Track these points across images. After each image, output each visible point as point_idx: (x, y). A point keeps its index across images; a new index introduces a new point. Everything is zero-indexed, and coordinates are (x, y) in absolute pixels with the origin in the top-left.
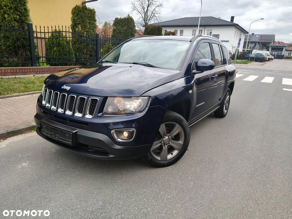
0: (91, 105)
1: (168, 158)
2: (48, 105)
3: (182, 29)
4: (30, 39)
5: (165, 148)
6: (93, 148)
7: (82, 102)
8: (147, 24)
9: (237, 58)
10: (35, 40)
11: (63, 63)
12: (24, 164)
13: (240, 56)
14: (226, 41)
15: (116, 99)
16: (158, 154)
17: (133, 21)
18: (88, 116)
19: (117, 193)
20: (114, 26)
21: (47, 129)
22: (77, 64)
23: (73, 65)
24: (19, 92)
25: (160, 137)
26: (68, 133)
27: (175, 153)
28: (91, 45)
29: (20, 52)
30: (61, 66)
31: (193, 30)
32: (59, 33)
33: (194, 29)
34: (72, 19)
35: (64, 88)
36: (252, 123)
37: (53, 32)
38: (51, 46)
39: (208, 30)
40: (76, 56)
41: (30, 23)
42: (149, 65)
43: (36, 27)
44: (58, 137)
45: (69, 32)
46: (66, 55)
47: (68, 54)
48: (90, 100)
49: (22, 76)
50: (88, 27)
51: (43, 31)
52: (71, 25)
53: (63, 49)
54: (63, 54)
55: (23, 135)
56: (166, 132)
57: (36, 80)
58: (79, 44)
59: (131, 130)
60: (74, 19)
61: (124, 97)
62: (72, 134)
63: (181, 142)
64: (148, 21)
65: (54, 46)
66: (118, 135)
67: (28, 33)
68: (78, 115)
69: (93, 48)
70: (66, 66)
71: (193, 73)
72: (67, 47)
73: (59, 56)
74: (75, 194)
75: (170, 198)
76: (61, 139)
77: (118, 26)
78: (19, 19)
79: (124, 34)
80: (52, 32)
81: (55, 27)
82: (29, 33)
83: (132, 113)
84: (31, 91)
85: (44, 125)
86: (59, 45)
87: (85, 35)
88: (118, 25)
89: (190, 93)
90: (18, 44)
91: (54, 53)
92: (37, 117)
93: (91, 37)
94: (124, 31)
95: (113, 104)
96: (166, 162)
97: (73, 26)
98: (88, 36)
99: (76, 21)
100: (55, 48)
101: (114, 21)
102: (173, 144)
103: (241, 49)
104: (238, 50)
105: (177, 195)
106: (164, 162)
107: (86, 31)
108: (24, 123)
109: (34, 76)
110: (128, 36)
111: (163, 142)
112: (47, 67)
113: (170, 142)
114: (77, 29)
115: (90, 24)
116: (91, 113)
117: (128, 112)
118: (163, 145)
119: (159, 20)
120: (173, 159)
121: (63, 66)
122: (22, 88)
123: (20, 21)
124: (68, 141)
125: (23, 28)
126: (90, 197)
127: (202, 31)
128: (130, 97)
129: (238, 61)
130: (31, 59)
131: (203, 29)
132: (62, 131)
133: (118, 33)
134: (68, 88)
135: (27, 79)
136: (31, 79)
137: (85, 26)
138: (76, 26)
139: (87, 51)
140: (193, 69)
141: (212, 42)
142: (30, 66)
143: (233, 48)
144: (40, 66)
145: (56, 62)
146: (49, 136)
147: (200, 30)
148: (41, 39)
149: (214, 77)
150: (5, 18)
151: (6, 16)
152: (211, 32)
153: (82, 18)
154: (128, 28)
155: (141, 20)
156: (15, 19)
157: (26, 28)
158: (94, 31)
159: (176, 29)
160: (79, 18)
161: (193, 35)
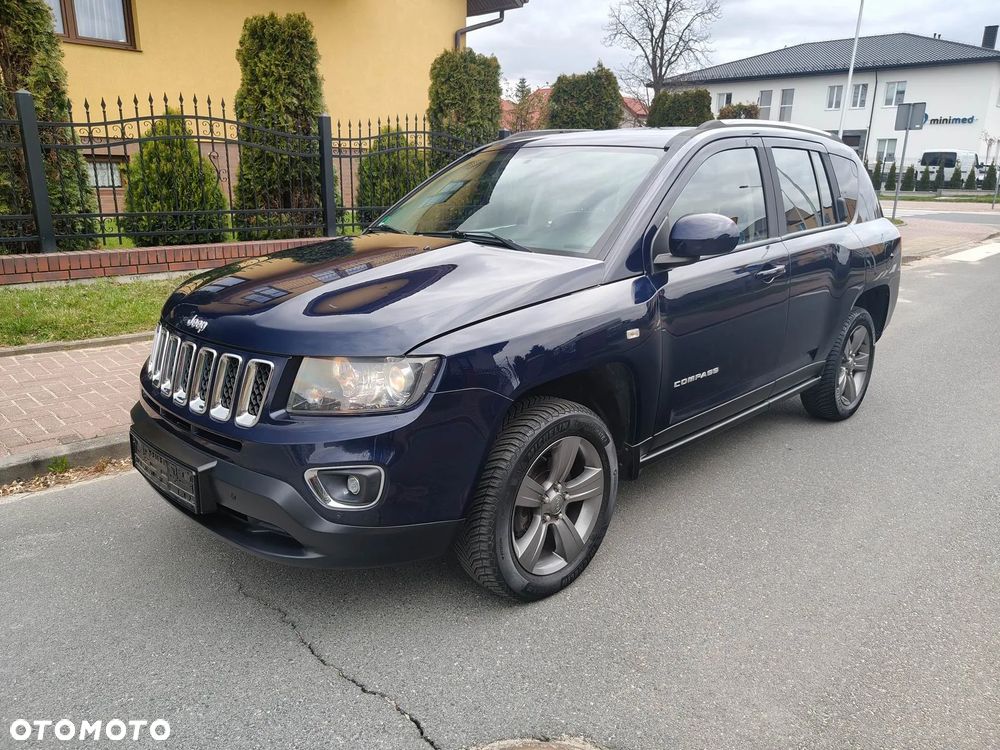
3: (787, 85)
4: (322, 159)
8: (661, 76)
10: (336, 163)
14: (965, 119)
20: (554, 101)
31: (832, 88)
32: (397, 138)
33: (835, 81)
34: (430, 92)
35: (193, 325)
37: (383, 136)
38: (375, 174)
39: (889, 83)
41: (324, 115)
43: (339, 125)
44: (167, 481)
45: (424, 132)
48: (252, 365)
50: (478, 114)
51: (355, 135)
59: (367, 473)
60: (437, 92)
62: (196, 477)
64: (664, 69)
65: (384, 176)
66: (330, 487)
67: (318, 145)
68: (220, 412)
71: (657, 265)
77: (565, 100)
78: (298, 106)
80: (379, 137)
81: (389, 121)
82: (321, 143)
86: (395, 171)
88: (566, 98)
90: (293, 176)
91: (382, 195)
97: (434, 111)
98: (474, 138)
99: (442, 99)
101: (554, 85)
107: (470, 126)
114: (445, 121)
115: (483, 102)
116: (253, 410)
119: (703, 61)
123: (300, 112)
125: (307, 131)
127: (865, 86)
131: (868, 79)
134: (201, 325)
137: (469, 109)
138: (442, 111)
141: (769, 143)
143: (989, 145)
147: (857, 87)
148: (351, 157)
149: (770, 276)
150: (264, 107)
151: (267, 101)
152: (900, 89)
153: (460, 88)
154: (598, 105)
155: (640, 67)
156: (287, 109)
157: (315, 129)
158: (493, 124)
159: (766, 86)
160: (451, 87)
161: (830, 106)
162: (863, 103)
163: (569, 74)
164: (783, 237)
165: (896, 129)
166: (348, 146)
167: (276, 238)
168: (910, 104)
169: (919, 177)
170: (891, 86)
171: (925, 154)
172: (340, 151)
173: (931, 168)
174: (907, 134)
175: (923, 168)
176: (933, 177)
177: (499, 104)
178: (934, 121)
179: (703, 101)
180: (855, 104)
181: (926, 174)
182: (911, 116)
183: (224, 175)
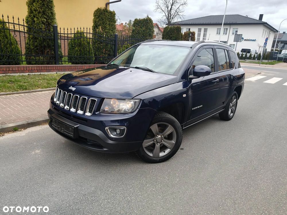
0: (91, 104)
1: (160, 155)
2: (58, 102)
4: (54, 39)
5: (158, 146)
6: (91, 141)
7: (84, 101)
8: (170, 22)
9: (263, 59)
10: (59, 41)
11: (83, 62)
12: (37, 151)
13: (267, 56)
14: (253, 40)
15: (112, 100)
16: (151, 151)
17: (152, 22)
18: (88, 114)
19: (108, 182)
20: (134, 26)
21: (56, 122)
22: (97, 63)
23: (93, 64)
24: (42, 88)
25: (153, 136)
26: (71, 127)
27: (167, 151)
28: (109, 45)
29: (46, 52)
30: (81, 64)
31: (218, 29)
32: (80, 34)
33: (219, 27)
34: (93, 21)
35: (71, 89)
36: (257, 128)
37: (76, 33)
38: (73, 45)
39: (233, 28)
40: (95, 55)
41: (55, 25)
42: (148, 69)
43: (60, 29)
44: (64, 130)
45: (90, 33)
46: (86, 55)
47: (88, 53)
48: (90, 100)
49: (46, 73)
50: (108, 28)
51: (66, 32)
52: (93, 26)
53: (84, 49)
54: (83, 54)
55: (41, 126)
56: (159, 131)
57: (58, 77)
58: (99, 44)
59: (122, 128)
60: (95, 21)
61: (118, 99)
62: (74, 129)
63: (173, 142)
64: (171, 20)
65: (76, 46)
66: (111, 132)
67: (53, 35)
68: (80, 112)
69: (111, 48)
70: (86, 64)
71: (189, 78)
72: (87, 47)
73: (80, 55)
74: (73, 179)
75: (154, 191)
76: (66, 132)
77: (137, 26)
78: (47, 22)
79: (142, 34)
80: (74, 33)
81: (78, 29)
83: (125, 113)
84: (52, 87)
85: (53, 119)
86: (80, 45)
87: (104, 36)
89: (184, 96)
90: (44, 45)
91: (75, 52)
92: (50, 112)
93: (110, 37)
94: (143, 32)
95: (109, 105)
96: (158, 159)
97: (94, 27)
98: (107, 36)
99: (97, 23)
100: (77, 48)
101: (134, 21)
102: (166, 143)
103: (269, 49)
104: (266, 50)
105: (161, 188)
106: (156, 158)
107: (105, 32)
108: (42, 116)
109: (56, 73)
110: (146, 36)
111: (155, 140)
112: (69, 65)
113: (163, 141)
114: (97, 30)
115: (110, 25)
116: (90, 112)
117: (122, 112)
118: (156, 143)
119: (182, 18)
120: (165, 157)
121: (83, 64)
122: (45, 85)
123: (47, 23)
124: (71, 134)
125: (49, 31)
126: (85, 183)
127: (227, 29)
128: (124, 99)
129: (264, 61)
130: (55, 57)
131: (228, 27)
132: (66, 125)
133: (136, 33)
134: (74, 89)
135: (50, 76)
136: (53, 76)
137: (105, 27)
138: (97, 27)
139: (106, 51)
140: (190, 74)
141: (215, 47)
142: (54, 64)
143: (260, 48)
144: (62, 64)
145: (77, 61)
146: (57, 128)
147: (225, 29)
148: (64, 39)
149: (215, 82)
150: (34, 21)
151: (35, 19)
152: (236, 30)
153: (103, 20)
154: (147, 28)
155: (164, 19)
156: (42, 22)
157: (52, 30)
158: (113, 32)
159: (200, 27)
160: (100, 19)
161: (217, 34)
162: (226, 34)
163: (138, 18)
164: (218, 72)
165: (234, 41)
166: (63, 36)
167: (38, 64)
168: (238, 35)
169: (240, 55)
170: (234, 29)
171: (242, 49)
172: (61, 37)
173: (244, 53)
174: (237, 43)
175: (242, 53)
176: (244, 56)
177: (115, 26)
178: (245, 40)
179: (179, 30)
180: (224, 34)
181: (242, 55)
182: (238, 38)
183: (19, 43)
